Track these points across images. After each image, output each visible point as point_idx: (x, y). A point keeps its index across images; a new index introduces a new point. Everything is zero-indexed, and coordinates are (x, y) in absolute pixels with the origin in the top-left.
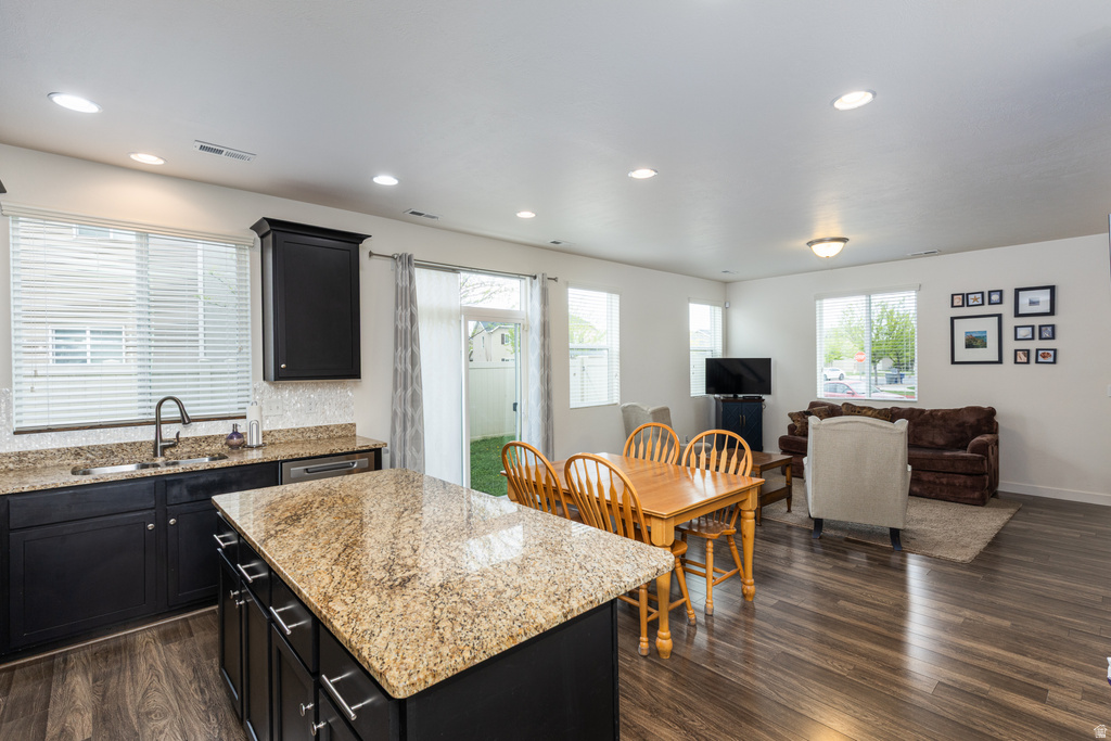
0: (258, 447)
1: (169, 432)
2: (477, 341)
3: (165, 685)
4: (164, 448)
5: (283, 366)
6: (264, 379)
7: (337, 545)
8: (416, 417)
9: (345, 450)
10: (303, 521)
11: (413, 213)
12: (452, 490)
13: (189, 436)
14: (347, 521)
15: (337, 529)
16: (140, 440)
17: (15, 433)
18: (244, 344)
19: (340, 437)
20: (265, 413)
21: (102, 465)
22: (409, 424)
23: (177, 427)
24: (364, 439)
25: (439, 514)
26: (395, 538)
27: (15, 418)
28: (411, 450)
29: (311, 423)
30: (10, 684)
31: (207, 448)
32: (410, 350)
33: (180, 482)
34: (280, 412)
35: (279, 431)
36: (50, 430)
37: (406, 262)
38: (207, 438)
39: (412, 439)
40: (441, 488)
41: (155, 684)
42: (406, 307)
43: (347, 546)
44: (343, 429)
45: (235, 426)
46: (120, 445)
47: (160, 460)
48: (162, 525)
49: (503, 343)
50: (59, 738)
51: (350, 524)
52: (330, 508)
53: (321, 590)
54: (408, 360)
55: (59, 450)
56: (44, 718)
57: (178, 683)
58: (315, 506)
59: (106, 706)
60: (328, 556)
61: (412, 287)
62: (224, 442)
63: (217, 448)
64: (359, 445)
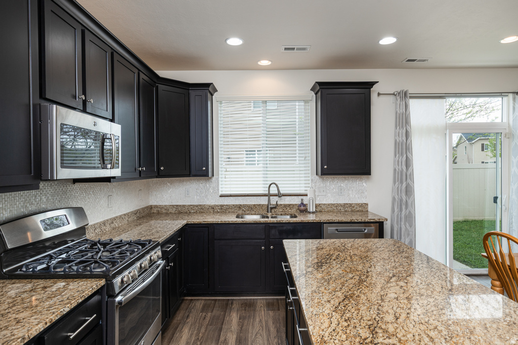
0: (313, 213)
1: (274, 200)
2: (461, 150)
3: (265, 334)
4: (272, 208)
5: (325, 167)
6: (317, 175)
7: (339, 294)
8: (409, 202)
9: (360, 221)
10: (324, 268)
11: (409, 60)
12: (434, 266)
13: (282, 203)
14: (351, 275)
15: (342, 280)
16: (262, 204)
17: (220, 196)
18: (307, 155)
19: (358, 211)
20: (317, 194)
21: (248, 214)
22: (404, 207)
23: (276, 198)
24: (373, 214)
25: (421, 286)
26: (382, 300)
27: (220, 189)
28: (405, 224)
29: (342, 201)
30: (214, 307)
31: (290, 211)
32: (405, 156)
33: (275, 227)
34: (324, 194)
35: (324, 204)
36: (231, 196)
37: (404, 95)
38: (290, 205)
39: (406, 217)
40: (425, 262)
41: (261, 331)
42: (402, 127)
43: (346, 297)
44: (360, 206)
45: (302, 200)
46: (254, 205)
47: (269, 215)
48: (267, 248)
49: (483, 150)
50: (224, 343)
51: (352, 278)
52: (342, 261)
53: (321, 332)
54: (404, 163)
55: (233, 205)
56: (221, 330)
57: (270, 335)
58: (333, 258)
59: (241, 334)
60: (332, 302)
61: (407, 113)
62: (297, 208)
63: (293, 211)
64: (370, 217)
